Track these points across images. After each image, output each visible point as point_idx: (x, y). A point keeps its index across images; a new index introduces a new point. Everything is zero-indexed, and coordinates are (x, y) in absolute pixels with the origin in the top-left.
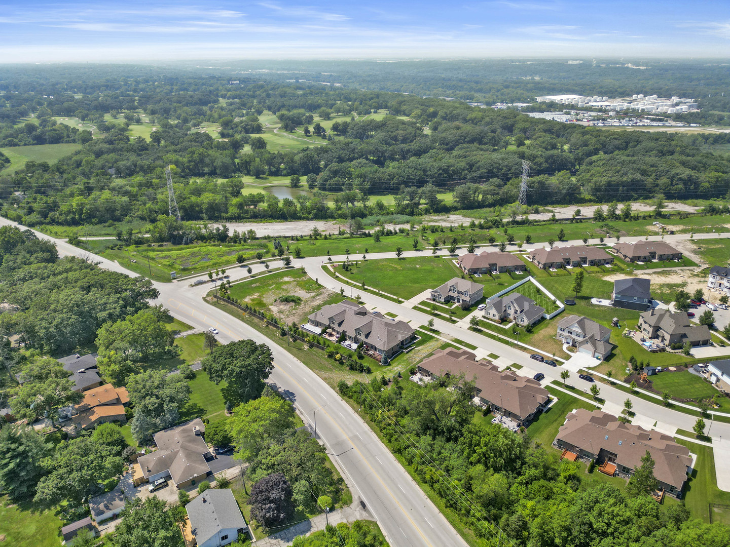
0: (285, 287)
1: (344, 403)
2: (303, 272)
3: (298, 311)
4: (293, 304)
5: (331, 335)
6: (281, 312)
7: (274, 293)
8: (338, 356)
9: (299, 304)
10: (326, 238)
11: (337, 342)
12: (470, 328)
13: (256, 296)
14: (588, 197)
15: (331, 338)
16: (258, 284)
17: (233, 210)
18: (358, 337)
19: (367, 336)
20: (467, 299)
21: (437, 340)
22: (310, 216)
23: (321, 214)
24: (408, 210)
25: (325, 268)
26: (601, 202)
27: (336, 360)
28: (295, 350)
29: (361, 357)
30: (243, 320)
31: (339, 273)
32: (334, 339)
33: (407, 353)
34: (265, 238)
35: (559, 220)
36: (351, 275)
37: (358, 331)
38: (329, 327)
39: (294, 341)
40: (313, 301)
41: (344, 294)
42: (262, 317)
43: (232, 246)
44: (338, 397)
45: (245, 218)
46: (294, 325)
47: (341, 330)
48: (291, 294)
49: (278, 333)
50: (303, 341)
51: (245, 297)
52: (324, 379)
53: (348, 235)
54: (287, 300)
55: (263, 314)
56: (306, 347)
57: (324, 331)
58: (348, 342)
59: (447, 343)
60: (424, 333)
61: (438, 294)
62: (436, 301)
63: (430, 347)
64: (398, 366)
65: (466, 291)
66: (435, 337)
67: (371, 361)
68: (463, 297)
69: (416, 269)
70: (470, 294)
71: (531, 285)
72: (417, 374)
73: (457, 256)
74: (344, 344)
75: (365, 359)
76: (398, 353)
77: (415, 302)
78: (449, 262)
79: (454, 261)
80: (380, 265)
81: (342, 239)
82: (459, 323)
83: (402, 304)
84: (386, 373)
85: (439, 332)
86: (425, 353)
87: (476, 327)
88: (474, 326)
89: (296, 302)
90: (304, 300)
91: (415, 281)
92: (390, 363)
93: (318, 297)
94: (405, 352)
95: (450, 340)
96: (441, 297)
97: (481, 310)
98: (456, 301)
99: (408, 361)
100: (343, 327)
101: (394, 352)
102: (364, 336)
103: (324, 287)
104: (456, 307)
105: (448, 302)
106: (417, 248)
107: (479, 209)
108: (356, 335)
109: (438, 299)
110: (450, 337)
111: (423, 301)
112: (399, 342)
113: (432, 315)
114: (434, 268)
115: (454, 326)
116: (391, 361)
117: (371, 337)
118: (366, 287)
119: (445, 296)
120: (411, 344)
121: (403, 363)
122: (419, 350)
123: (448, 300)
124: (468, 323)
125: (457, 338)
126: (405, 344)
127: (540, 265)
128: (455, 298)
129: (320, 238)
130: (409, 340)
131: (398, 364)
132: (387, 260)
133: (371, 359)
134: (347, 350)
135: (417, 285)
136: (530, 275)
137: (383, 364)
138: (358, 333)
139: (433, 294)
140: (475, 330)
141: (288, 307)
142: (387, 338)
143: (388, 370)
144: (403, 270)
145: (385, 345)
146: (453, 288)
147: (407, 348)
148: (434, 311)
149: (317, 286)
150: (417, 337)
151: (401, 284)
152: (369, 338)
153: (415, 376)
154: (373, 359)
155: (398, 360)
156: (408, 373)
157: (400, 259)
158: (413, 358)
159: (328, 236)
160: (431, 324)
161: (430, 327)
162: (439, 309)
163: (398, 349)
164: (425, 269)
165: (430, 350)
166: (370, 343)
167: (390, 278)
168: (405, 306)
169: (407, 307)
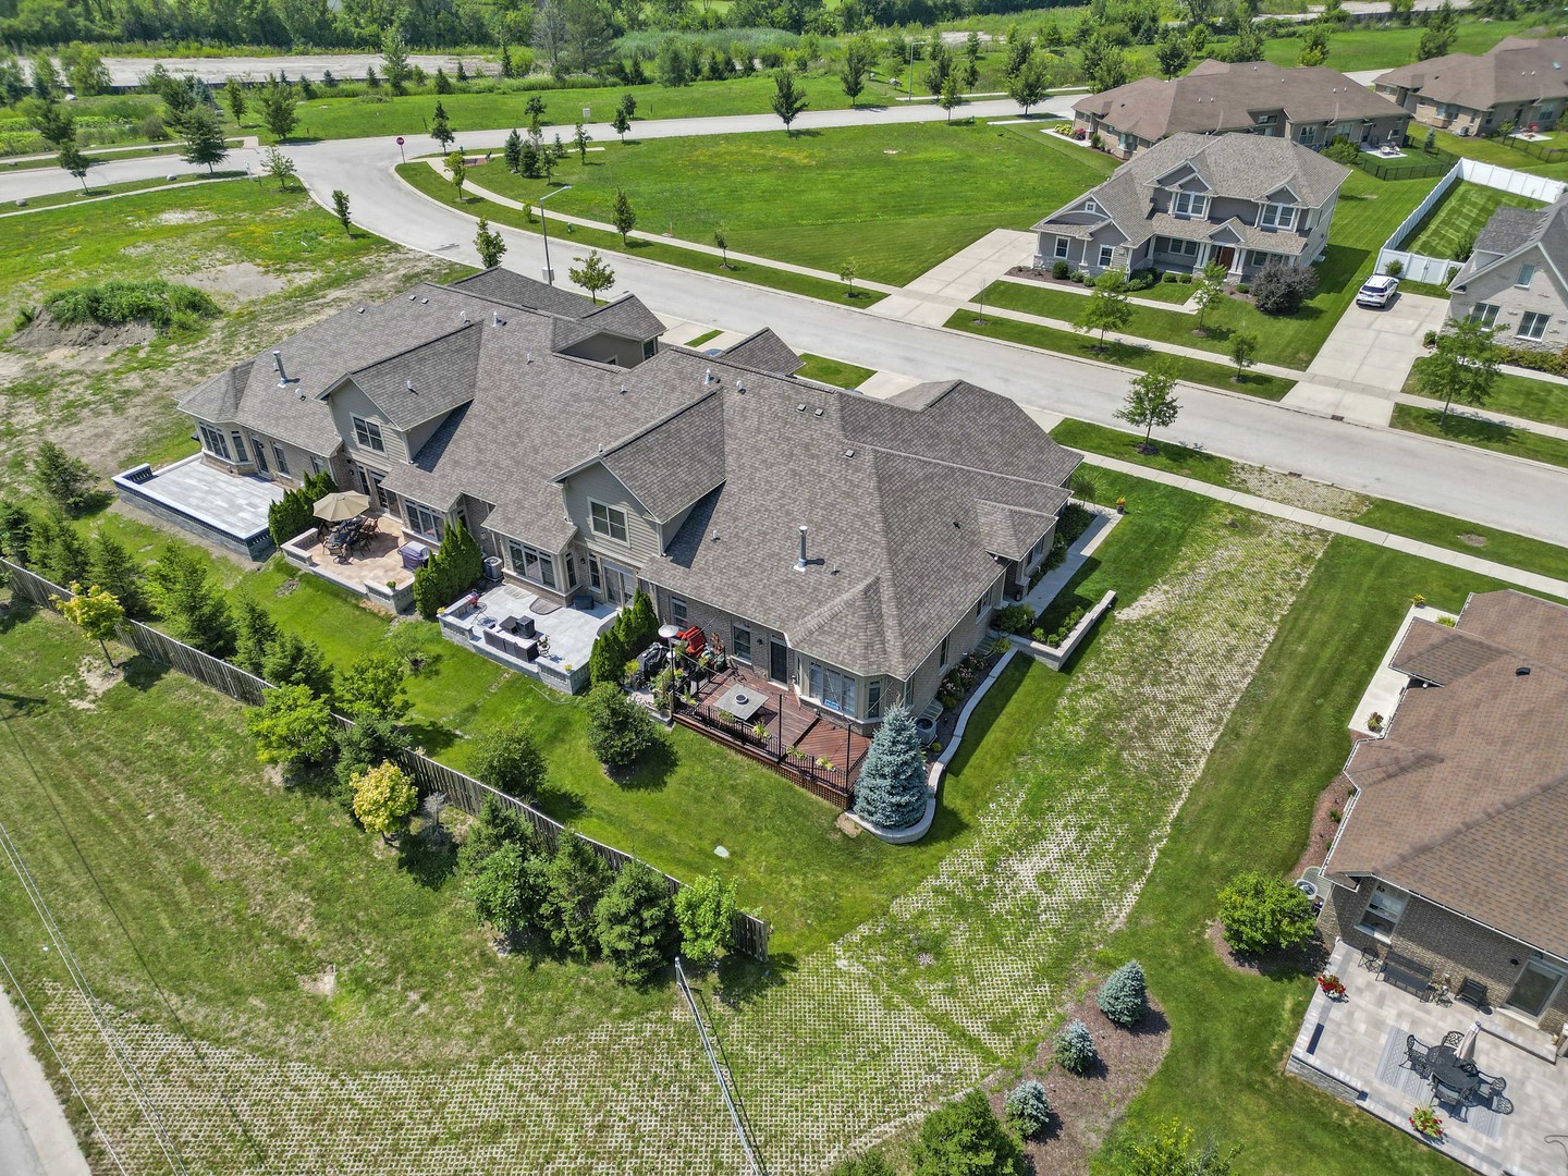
0: (142, 250)
2: (285, 186)
4: (145, 333)
5: (360, 541)
9: (191, 332)
10: (443, 87)
11: (408, 602)
12: (1404, 417)
15: (358, 574)
18: (601, 545)
19: (683, 538)
20: (1286, 242)
21: (1244, 523)
25: (411, 171)
32: (379, 575)
33: (1069, 665)
34: (151, 87)
35: (1358, 18)
37: (592, 495)
40: (293, 313)
41: (505, 266)
53: (546, 78)
56: (93, 680)
59: (1339, 543)
60: (1116, 479)
61: (1094, 228)
62: (1080, 280)
63: (1231, 595)
64: (1036, 837)
65: (1283, 194)
66: (1209, 502)
67: (753, 800)
68: (1253, 238)
69: (888, 162)
70: (1305, 213)
71: (1495, 196)
72: (1342, 959)
73: (1056, 116)
74: (466, 624)
75: (682, 771)
76: (988, 683)
77: (950, 292)
78: (1032, 136)
79: (1050, 132)
80: (701, 155)
81: (518, 89)
82: (1308, 392)
83: (875, 309)
84: (935, 946)
85: (1210, 458)
86: (1232, 650)
87: (1451, 405)
88: (1435, 404)
89: (166, 322)
90: (235, 309)
91: (906, 205)
92: (952, 800)
93: (334, 294)
94: (1055, 666)
95: (1339, 514)
96: (1107, 252)
97: (1382, 307)
98: (1202, 263)
99: (1115, 762)
100: (457, 463)
101: (951, 676)
102: (658, 540)
103: (387, 242)
104: (1215, 301)
105: (1157, 278)
106: (860, 98)
107: (1040, 11)
108: (578, 536)
109: (1092, 262)
110: (1322, 491)
111: (997, 284)
112: (1000, 570)
113: (1096, 357)
114: (970, 157)
115: (1287, 416)
116: (950, 780)
117: (718, 549)
118: (634, 234)
119: (1133, 244)
120: (1075, 582)
121: (1077, 795)
122: (1146, 623)
123: (1151, 271)
124: (1366, 390)
125: (1378, 492)
126: (1024, 581)
127: (1462, 122)
128: (1192, 247)
129: (420, 90)
130: (1049, 547)
131: (1033, 810)
132: (729, 138)
133: (750, 772)
134: (511, 684)
135: (923, 219)
136: (1453, 160)
137: (876, 824)
138: (597, 509)
139: (1046, 239)
140: (1451, 427)
141: (104, 353)
142: (892, 553)
143: (962, 908)
144: (824, 166)
145: (874, 617)
146: (1174, 188)
147: (1053, 621)
148: (1096, 333)
149: (352, 242)
150: (1089, 507)
151: (835, 216)
152: (703, 555)
153: (1337, 1012)
154: (767, 777)
155: (1009, 753)
156: (1201, 949)
157: (797, 134)
158: (1146, 722)
159: (452, 81)
160: (1155, 405)
161: (1140, 431)
162: (1119, 317)
163: (987, 640)
164: (927, 162)
165: (1249, 618)
166: (716, 602)
167: (770, 196)
168: (897, 315)
169: (911, 319)
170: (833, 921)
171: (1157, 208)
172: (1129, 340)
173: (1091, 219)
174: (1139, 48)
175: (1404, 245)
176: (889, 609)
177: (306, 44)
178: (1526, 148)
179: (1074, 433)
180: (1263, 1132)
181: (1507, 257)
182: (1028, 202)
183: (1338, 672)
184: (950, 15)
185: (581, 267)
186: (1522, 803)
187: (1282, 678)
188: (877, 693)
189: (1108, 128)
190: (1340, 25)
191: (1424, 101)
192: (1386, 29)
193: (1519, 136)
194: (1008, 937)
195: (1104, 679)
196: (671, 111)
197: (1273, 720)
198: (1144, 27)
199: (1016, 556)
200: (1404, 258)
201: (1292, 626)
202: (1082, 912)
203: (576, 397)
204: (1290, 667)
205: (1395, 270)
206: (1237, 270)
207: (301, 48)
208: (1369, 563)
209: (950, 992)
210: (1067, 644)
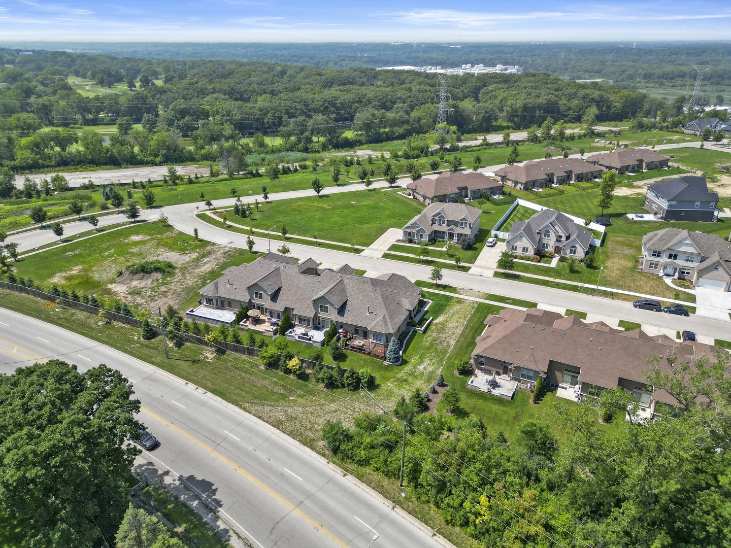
0: (136, 250)
1: (350, 482)
2: (164, 225)
3: (173, 287)
4: (158, 275)
5: (257, 321)
6: (135, 292)
7: (115, 261)
8: (293, 363)
9: (171, 274)
10: (191, 182)
11: (275, 332)
12: (496, 274)
13: (75, 271)
14: (505, 124)
15: (260, 328)
16: (77, 251)
17: (23, 155)
18: (322, 315)
19: (341, 310)
20: (467, 231)
21: (460, 301)
22: (158, 159)
23: (174, 156)
24: (300, 145)
25: (202, 217)
26: (519, 129)
27: (288, 371)
28: (184, 365)
29: (339, 357)
30: (48, 319)
31: (231, 221)
32: (266, 327)
33: (425, 332)
34: (85, 187)
35: (493, 144)
36: (254, 222)
37: (320, 303)
38: (250, 305)
39: (179, 345)
40: (197, 266)
41: (255, 249)
42: (95, 305)
43: (23, 203)
44: (332, 470)
45: (48, 166)
46: (172, 312)
47: (279, 306)
48: (151, 259)
49: (137, 335)
50: (201, 342)
51: (51, 275)
52: (278, 424)
53: (226, 176)
54: (144, 270)
55: (94, 301)
56: (209, 355)
57: (242, 316)
58: (299, 330)
59: (480, 304)
60: (430, 293)
61: (417, 229)
62: (415, 243)
63: (457, 316)
64: (422, 362)
65: (464, 219)
66: (452, 297)
67: (365, 361)
68: (458, 230)
69: (353, 206)
70: (470, 224)
71: (526, 209)
72: (477, 371)
73: (401, 187)
74: (292, 334)
75: (349, 358)
76: (409, 336)
77: (381, 248)
78: (394, 194)
79: (400, 193)
80: (295, 206)
81: (217, 181)
82: (474, 269)
83: (362, 254)
84: (406, 381)
85: (452, 287)
86: (458, 327)
87: (506, 271)
88: (502, 271)
89: (164, 272)
90: (179, 266)
91: (362, 221)
92: (405, 358)
93: (206, 260)
94: (421, 332)
95: (480, 298)
96: (422, 235)
97: (492, 246)
98: (446, 237)
99: (436, 348)
100: (282, 300)
101: (401, 335)
102: (336, 312)
103: (211, 242)
104: (450, 247)
105: (435, 241)
106: (338, 183)
107: (389, 142)
108: (316, 313)
109: (418, 238)
110: (477, 293)
111: (393, 245)
112: (408, 313)
113: (422, 264)
114: (377, 203)
115: (469, 276)
116: (404, 354)
117: (349, 313)
118: (287, 235)
119: (428, 233)
120: (424, 316)
121: (429, 355)
122: (440, 323)
123: (434, 239)
124: (488, 268)
125: (489, 292)
126: (413, 316)
127: (519, 186)
128: (444, 233)
129: (182, 183)
130: (417, 308)
131: (421, 358)
132: (301, 199)
133: (363, 356)
134: (306, 346)
135: (368, 225)
136: (516, 198)
137: (391, 362)
138: (321, 307)
139: (405, 232)
140: (507, 276)
141: (149, 282)
142: (387, 310)
143: (410, 375)
144: (334, 208)
145: (386, 322)
146: (437, 218)
147: (421, 323)
148: (421, 257)
149: (199, 243)
150: (425, 300)
151: (342, 226)
152: (346, 314)
153: (476, 379)
154: (367, 357)
155: (414, 349)
156: (454, 374)
157: (321, 197)
158: (441, 341)
159: (193, 179)
160: (437, 275)
161: (435, 282)
162: (426, 252)
163: (407, 328)
164: (365, 206)
165: (461, 320)
166: (351, 323)
167: (321, 220)
168: (368, 255)
169: (372, 256)
170: (386, 379)
171: (433, 222)
172: (430, 259)
173: (417, 227)
174: (424, 158)
175: (498, 229)
176: (388, 320)
177: (127, 164)
178: (536, 194)
179: (419, 284)
180: (464, 396)
181: (517, 234)
182: (397, 218)
183: (478, 328)
184: (358, 144)
185: (281, 248)
186: (501, 339)
187: (468, 331)
188: (388, 336)
189: (417, 193)
190: (487, 147)
191: (508, 179)
192: (501, 147)
193: (535, 190)
194: (419, 378)
195: (432, 334)
196: (277, 189)
197: (466, 338)
198: (424, 151)
199: (411, 309)
200: (498, 233)
201: (470, 321)
202: (432, 372)
203: (308, 283)
204: (469, 328)
205: (496, 236)
206: (455, 238)
207: (125, 166)
208: (486, 307)
209: (410, 386)
210: (423, 328)
